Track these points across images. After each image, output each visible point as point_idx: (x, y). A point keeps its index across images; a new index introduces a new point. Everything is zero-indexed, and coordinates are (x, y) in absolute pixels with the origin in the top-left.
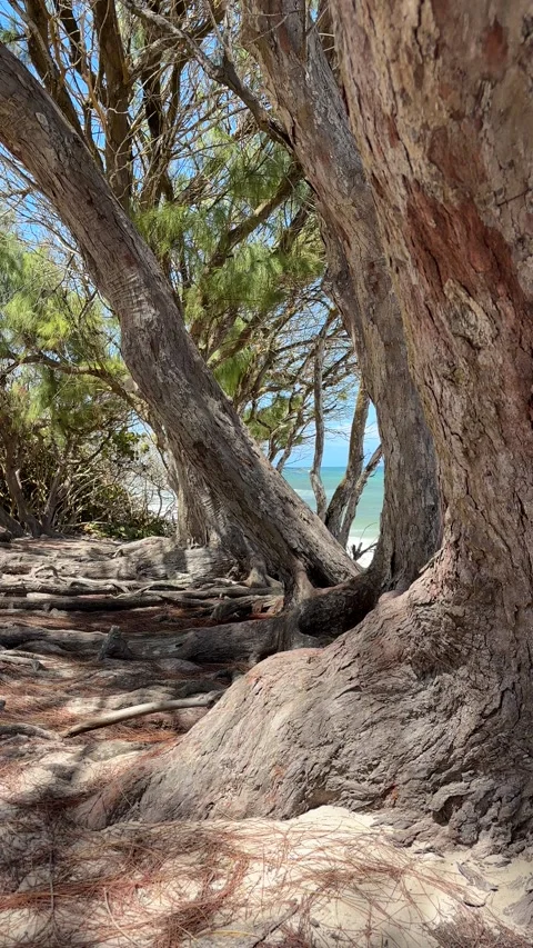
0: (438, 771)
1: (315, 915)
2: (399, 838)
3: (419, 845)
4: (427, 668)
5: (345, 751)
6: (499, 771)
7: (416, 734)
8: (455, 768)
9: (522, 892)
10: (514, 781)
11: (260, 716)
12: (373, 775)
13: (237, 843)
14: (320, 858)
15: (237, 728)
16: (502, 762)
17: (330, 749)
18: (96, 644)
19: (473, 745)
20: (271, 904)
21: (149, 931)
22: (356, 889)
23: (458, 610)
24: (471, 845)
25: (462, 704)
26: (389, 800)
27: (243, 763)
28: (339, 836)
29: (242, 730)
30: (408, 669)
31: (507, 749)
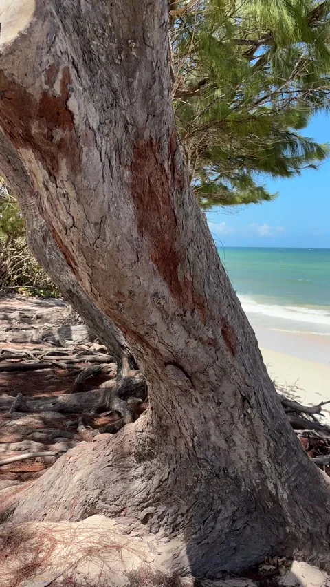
0: (143, 502)
1: (79, 569)
2: (125, 530)
3: (133, 533)
4: (141, 458)
5: (105, 492)
6: (168, 503)
7: (136, 486)
8: (150, 501)
9: (171, 555)
10: (175, 507)
11: (69, 475)
12: (116, 503)
13: (53, 534)
14: (88, 542)
15: (59, 480)
16: (169, 500)
17: (98, 491)
18: (9, 403)
19: (158, 492)
20: (61, 564)
21: (8, 576)
22: (99, 556)
23: (153, 436)
24: (155, 533)
25: (154, 475)
26: (123, 513)
27: (60, 497)
28: (98, 530)
29: (61, 481)
30: (133, 458)
31: (171, 495)
